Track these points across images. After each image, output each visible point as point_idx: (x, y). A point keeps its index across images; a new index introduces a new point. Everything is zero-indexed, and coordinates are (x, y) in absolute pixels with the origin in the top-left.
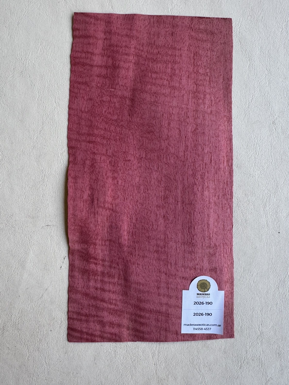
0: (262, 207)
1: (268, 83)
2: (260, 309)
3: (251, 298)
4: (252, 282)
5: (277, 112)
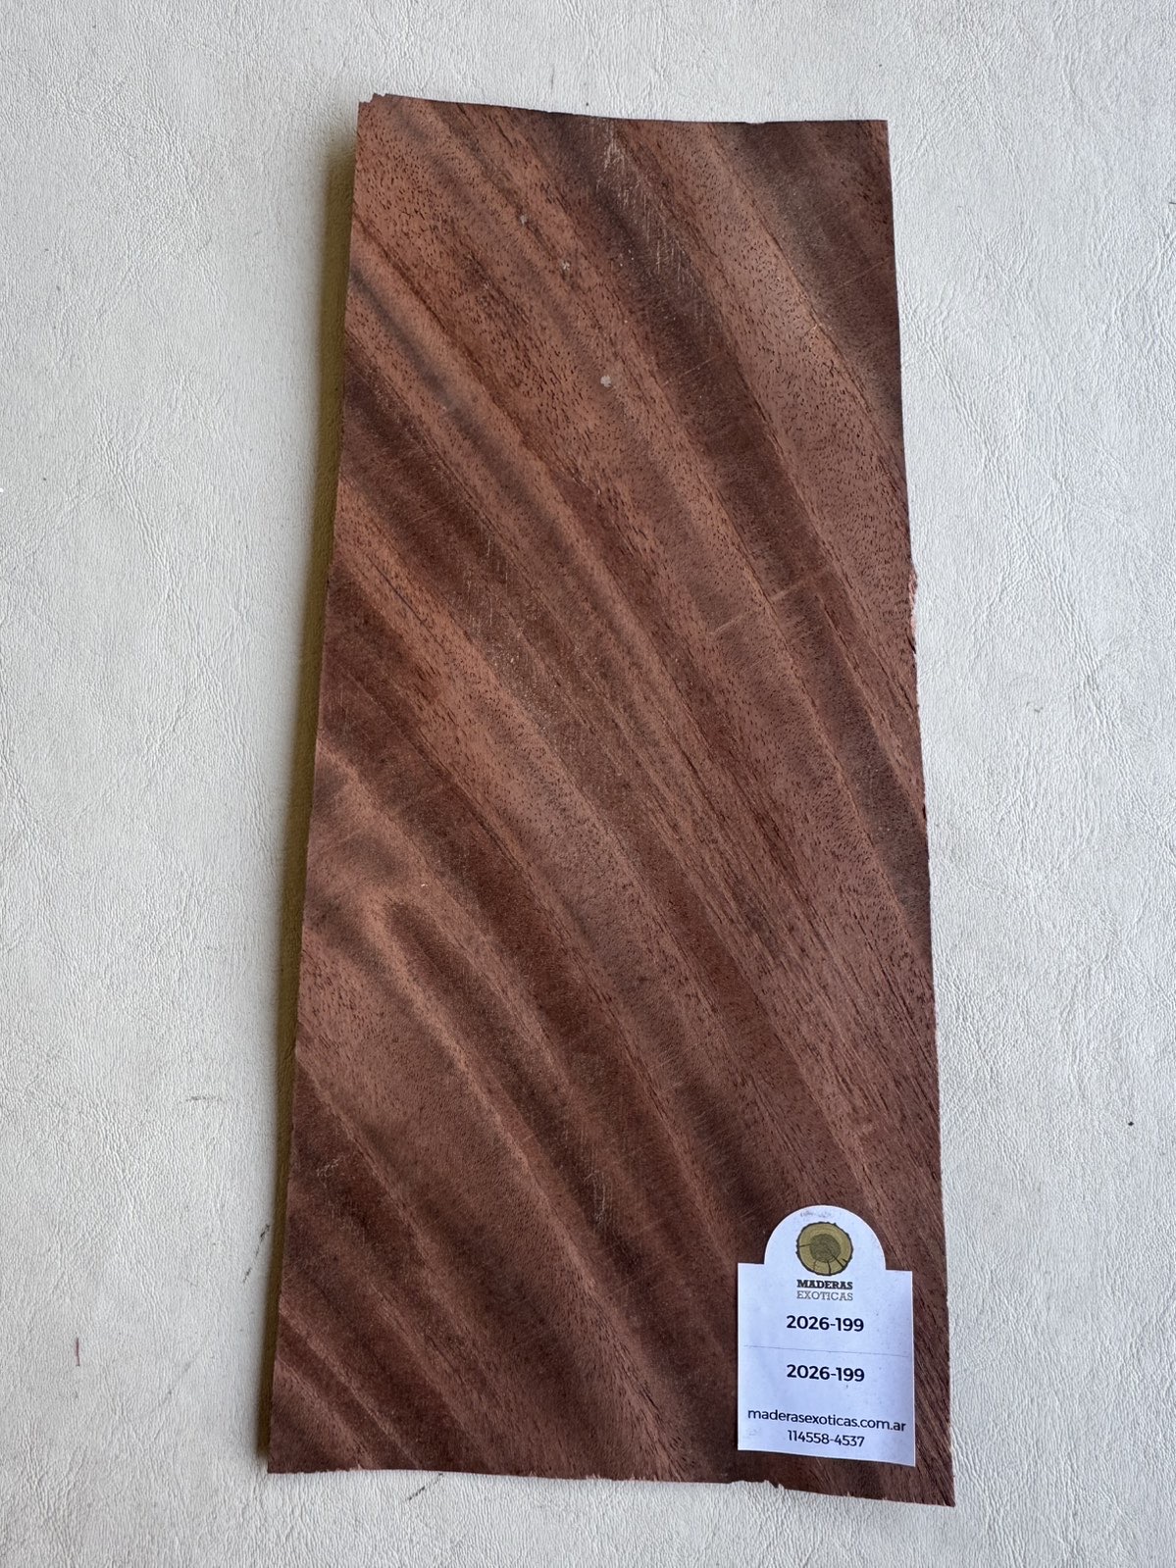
0: (1059, 1016)
1: (1060, 527)
2: (1067, 1445)
4: (1029, 1331)
5: (1102, 640)
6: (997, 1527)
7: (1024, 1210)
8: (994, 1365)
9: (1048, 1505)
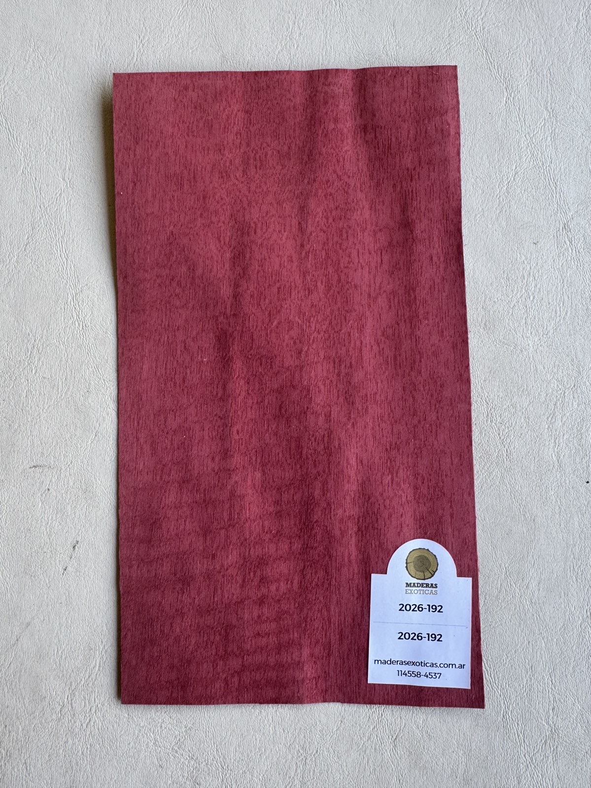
0: (546, 420)
1: (549, 138)
2: (549, 669)
3: (526, 642)
4: (528, 602)
5: (573, 203)
6: (508, 717)
7: (525, 532)
8: (507, 623)
9: (537, 704)
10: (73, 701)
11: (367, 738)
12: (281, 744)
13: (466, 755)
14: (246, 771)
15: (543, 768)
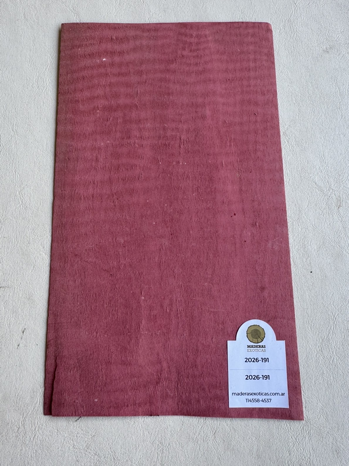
10: (25, 425)
11: (198, 434)
12: (147, 441)
13: (257, 440)
14: (128, 460)
15: (303, 444)
